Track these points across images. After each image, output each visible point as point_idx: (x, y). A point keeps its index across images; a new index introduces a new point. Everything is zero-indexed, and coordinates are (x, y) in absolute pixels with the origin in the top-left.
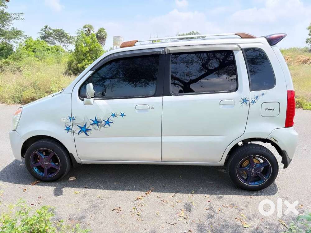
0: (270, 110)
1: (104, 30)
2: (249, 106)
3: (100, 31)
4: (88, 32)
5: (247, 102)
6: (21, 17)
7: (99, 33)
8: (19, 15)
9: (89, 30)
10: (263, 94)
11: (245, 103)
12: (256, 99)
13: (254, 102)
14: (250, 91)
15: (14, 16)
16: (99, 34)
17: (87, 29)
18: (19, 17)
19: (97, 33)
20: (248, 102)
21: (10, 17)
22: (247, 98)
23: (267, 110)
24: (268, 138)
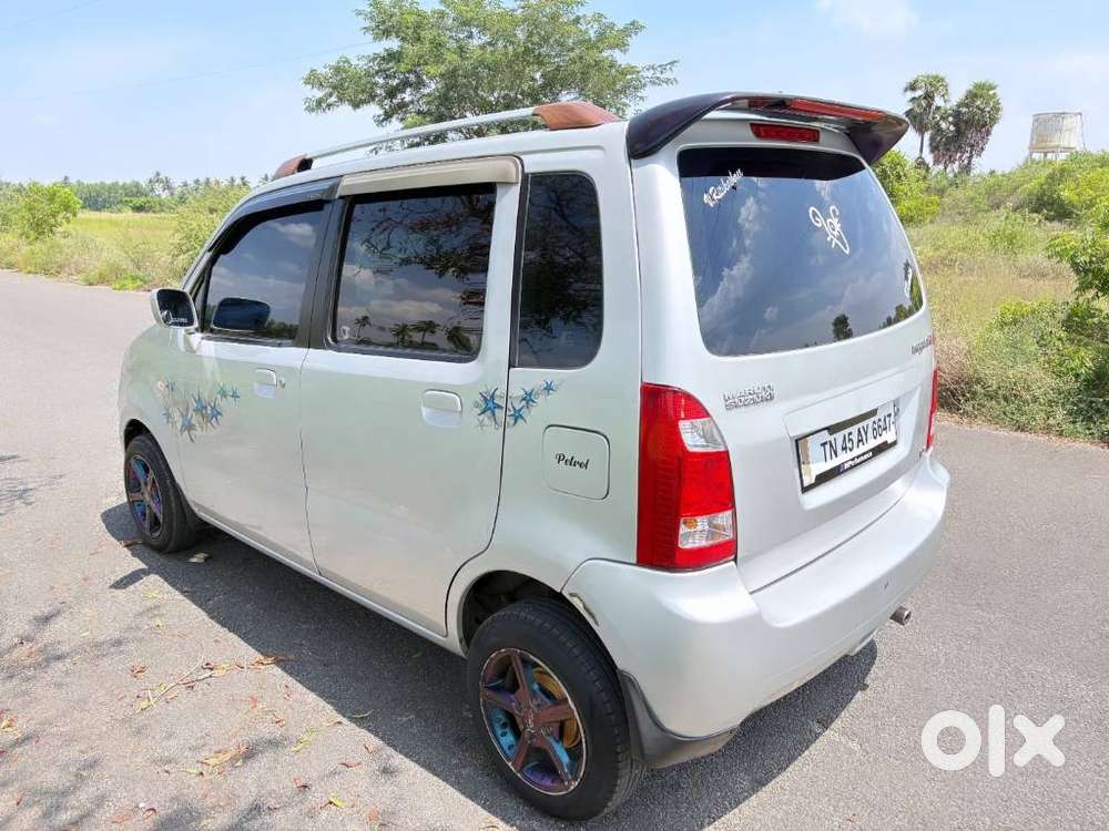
0: (572, 462)
1: (991, 92)
2: (501, 430)
3: (972, 96)
4: (924, 103)
5: (497, 411)
6: (668, 75)
7: (967, 106)
8: (663, 68)
9: (929, 97)
10: (549, 388)
11: (489, 413)
12: (524, 403)
13: (518, 416)
14: (511, 365)
15: (649, 74)
16: (964, 110)
17: (919, 93)
18: (662, 77)
19: (959, 106)
20: (500, 414)
21: (638, 79)
22: (497, 393)
23: (562, 463)
24: (565, 593)
